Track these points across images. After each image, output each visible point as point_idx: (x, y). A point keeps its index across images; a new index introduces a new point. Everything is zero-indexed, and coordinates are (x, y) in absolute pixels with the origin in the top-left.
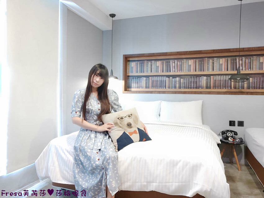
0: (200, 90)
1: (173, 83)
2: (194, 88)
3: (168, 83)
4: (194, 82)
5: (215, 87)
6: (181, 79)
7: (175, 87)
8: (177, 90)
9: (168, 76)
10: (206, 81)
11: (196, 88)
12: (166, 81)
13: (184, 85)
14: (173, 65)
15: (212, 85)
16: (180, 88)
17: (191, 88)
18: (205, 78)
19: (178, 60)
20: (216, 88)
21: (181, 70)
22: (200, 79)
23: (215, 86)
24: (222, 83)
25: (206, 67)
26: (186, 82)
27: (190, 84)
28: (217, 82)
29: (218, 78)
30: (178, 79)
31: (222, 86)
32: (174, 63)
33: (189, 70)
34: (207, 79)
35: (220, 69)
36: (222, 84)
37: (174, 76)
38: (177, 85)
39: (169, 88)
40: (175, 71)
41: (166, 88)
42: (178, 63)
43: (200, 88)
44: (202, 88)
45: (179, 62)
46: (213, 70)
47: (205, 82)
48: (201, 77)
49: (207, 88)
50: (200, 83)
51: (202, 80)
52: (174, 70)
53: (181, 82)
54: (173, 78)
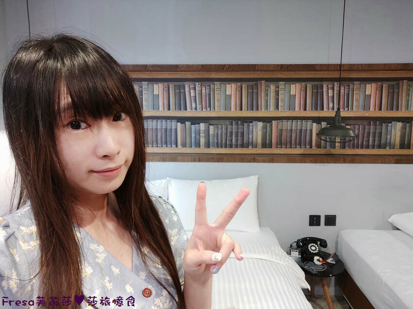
0: (250, 150)
1: (193, 135)
2: (237, 146)
3: (181, 136)
4: (237, 133)
5: (280, 144)
6: (210, 126)
7: (198, 145)
8: (203, 150)
9: (182, 120)
10: (262, 132)
11: (242, 146)
12: (176, 130)
13: (216, 141)
14: (193, 94)
15: (274, 141)
16: (208, 145)
17: (231, 146)
18: (260, 125)
19: (203, 83)
20: (281, 147)
21: (210, 106)
22: (251, 128)
23: (281, 141)
24: (294, 135)
25: (262, 102)
26: (222, 133)
27: (228, 138)
28: (284, 134)
29: (287, 125)
30: (202, 126)
31: (293, 142)
32: (195, 89)
33: (227, 107)
34: (265, 128)
35: (291, 107)
36: (293, 138)
37: (195, 120)
38: (202, 141)
39: (184, 145)
40: (196, 109)
41: (177, 146)
42: (204, 91)
43: (250, 147)
44: (255, 146)
45: (204, 88)
46: (277, 107)
47: (260, 133)
48: (252, 122)
49: (264, 145)
50: (250, 136)
51: (254, 129)
52: (194, 105)
53: (210, 133)
54: (192, 124)
